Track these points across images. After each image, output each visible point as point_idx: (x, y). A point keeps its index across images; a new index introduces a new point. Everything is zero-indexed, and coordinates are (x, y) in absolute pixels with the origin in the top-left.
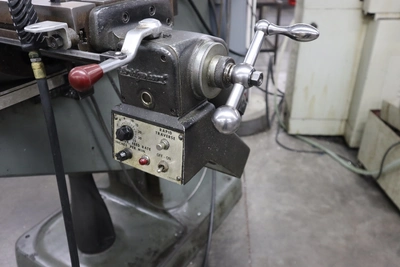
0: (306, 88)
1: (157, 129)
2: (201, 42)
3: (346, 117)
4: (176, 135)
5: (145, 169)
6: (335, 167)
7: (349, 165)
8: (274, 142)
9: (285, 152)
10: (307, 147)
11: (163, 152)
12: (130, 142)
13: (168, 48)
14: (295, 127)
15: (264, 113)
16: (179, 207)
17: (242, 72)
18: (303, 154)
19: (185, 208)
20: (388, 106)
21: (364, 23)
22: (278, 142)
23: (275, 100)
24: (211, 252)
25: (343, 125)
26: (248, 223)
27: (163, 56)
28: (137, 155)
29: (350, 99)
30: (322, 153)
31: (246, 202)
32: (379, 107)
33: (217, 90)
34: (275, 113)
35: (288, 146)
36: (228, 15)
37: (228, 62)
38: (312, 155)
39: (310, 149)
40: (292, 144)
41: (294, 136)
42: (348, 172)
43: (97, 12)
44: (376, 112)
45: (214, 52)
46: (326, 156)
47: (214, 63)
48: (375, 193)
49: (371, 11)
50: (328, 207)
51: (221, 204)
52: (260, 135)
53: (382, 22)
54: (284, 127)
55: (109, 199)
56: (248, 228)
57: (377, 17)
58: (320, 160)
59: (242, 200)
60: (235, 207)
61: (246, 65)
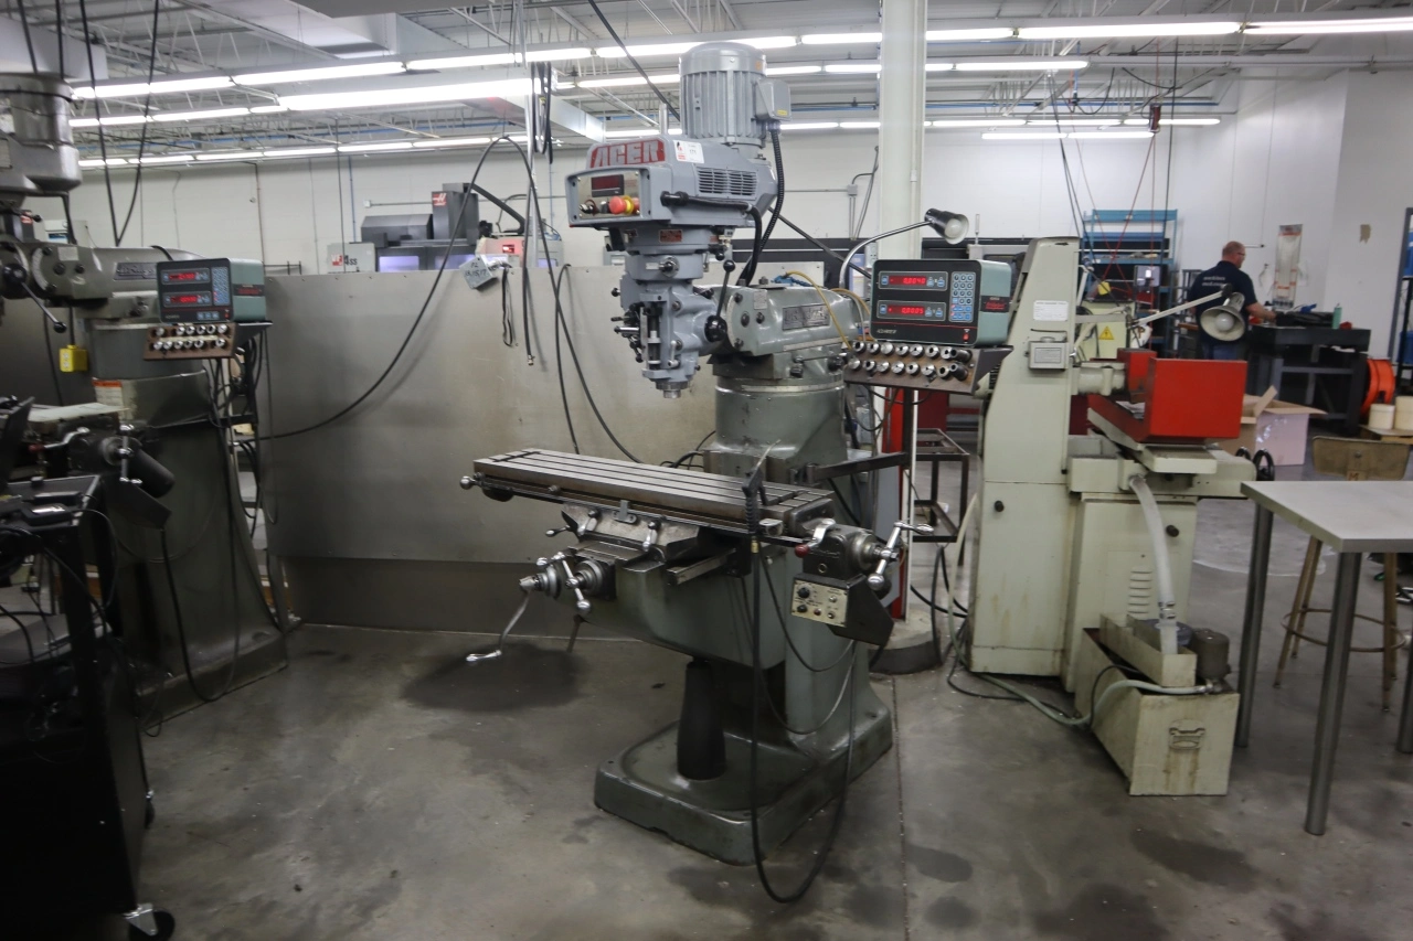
0: (995, 598)
1: (828, 588)
2: (859, 534)
3: (1061, 647)
4: (842, 592)
5: (816, 618)
6: (1037, 718)
7: (1059, 716)
8: (946, 684)
9: (963, 698)
10: (998, 692)
11: (831, 604)
12: (807, 600)
13: (840, 536)
14: (982, 660)
15: (930, 638)
17: (886, 553)
18: (992, 701)
20: (1105, 621)
21: (1071, 504)
22: (950, 683)
23: (951, 623)
24: (848, 802)
25: (1058, 660)
26: (899, 775)
27: (837, 541)
28: (811, 609)
29: (1064, 618)
30: (1022, 700)
31: (898, 754)
32: (1097, 626)
33: (869, 565)
34: (951, 645)
35: (967, 690)
36: (875, 495)
37: (877, 546)
38: (1005, 703)
39: (1005, 695)
40: (976, 687)
41: (980, 675)
42: (1056, 726)
43: (795, 514)
44: (1090, 632)
45: (868, 540)
46: (1027, 705)
47: (868, 547)
48: (1092, 751)
49: (1075, 489)
50: (1018, 763)
52: (924, 673)
53: (1089, 505)
54: (965, 663)
56: (899, 781)
57: (1084, 497)
58: (1018, 709)
59: (892, 751)
60: (882, 759)
61: (888, 549)
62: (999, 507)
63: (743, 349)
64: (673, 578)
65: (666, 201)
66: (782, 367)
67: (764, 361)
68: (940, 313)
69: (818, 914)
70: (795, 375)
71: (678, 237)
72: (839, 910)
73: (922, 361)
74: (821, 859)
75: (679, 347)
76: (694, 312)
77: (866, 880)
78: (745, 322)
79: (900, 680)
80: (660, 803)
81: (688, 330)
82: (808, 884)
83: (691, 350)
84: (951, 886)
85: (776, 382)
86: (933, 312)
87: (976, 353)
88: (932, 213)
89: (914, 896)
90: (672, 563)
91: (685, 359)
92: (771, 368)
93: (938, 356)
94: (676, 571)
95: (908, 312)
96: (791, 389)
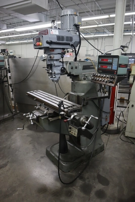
0: (131, 123)
1: (74, 128)
2: (82, 117)
4: (77, 130)
5: (72, 134)
8: (119, 138)
9: (122, 141)
10: (129, 141)
11: (75, 132)
12: (71, 129)
14: (127, 134)
16: (85, 148)
18: (127, 143)
19: (86, 149)
27: (76, 119)
28: (72, 131)
33: (83, 125)
34: (122, 130)
40: (125, 139)
41: (127, 137)
45: (84, 119)
51: (96, 150)
52: (116, 135)
55: (68, 143)
62: (133, 106)
63: (72, 74)
64: (49, 120)
65: (47, 42)
66: (81, 77)
67: (77, 76)
68: (110, 68)
69: (74, 187)
70: (84, 79)
71: (53, 51)
72: (79, 188)
73: (105, 78)
74: (80, 174)
75: (54, 73)
76: (59, 66)
77: (87, 181)
78: (72, 68)
79: (111, 135)
80: (54, 157)
81: (57, 70)
82: (75, 179)
83: (58, 74)
84: (104, 186)
85: (80, 80)
86: (109, 67)
87: (116, 77)
88: (122, 46)
89: (95, 187)
90: (49, 117)
91: (56, 76)
92: (79, 78)
93: (108, 77)
94: (49, 119)
95: (104, 68)
96: (84, 82)
